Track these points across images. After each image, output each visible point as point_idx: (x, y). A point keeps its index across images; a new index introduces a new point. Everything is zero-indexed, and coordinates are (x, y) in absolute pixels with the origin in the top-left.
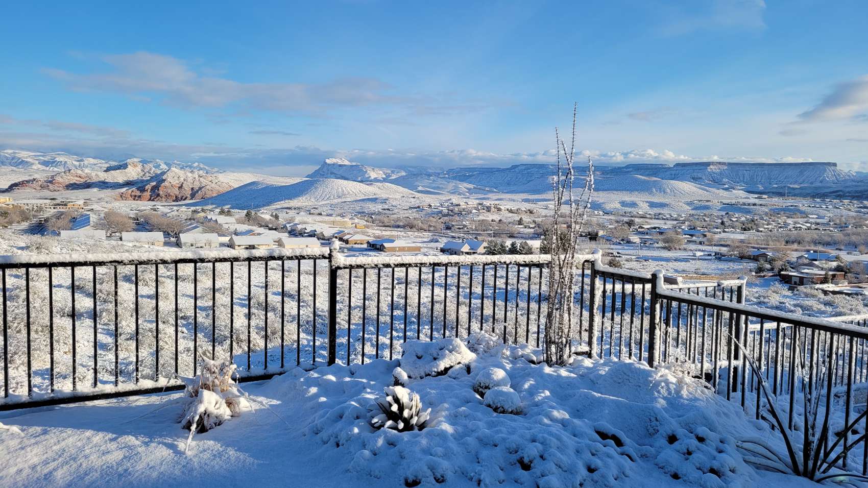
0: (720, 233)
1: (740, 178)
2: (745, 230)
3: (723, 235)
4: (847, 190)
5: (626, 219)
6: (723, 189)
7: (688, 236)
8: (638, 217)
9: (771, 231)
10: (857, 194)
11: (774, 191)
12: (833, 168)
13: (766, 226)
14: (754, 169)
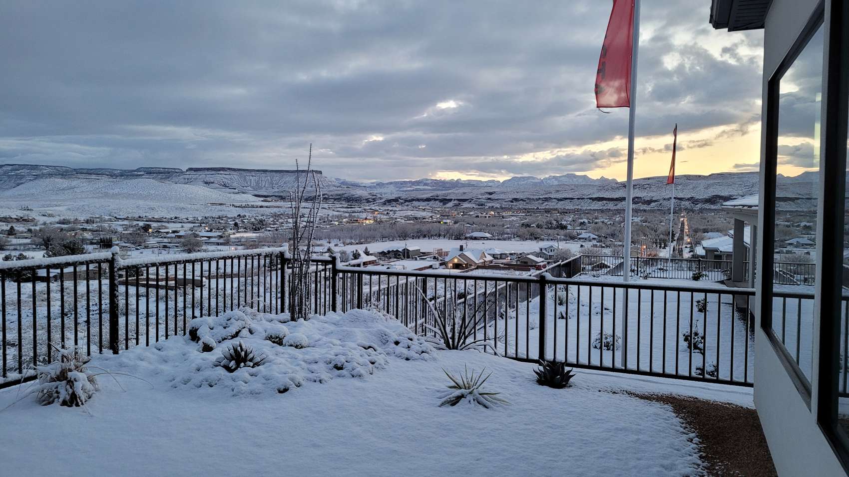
0: (234, 234)
1: (247, 183)
2: (255, 230)
3: (238, 235)
4: (331, 193)
5: (141, 224)
6: (234, 193)
7: (206, 238)
8: (153, 221)
9: (276, 230)
10: (337, 197)
11: (277, 194)
12: (319, 175)
13: (272, 226)
14: (259, 175)
